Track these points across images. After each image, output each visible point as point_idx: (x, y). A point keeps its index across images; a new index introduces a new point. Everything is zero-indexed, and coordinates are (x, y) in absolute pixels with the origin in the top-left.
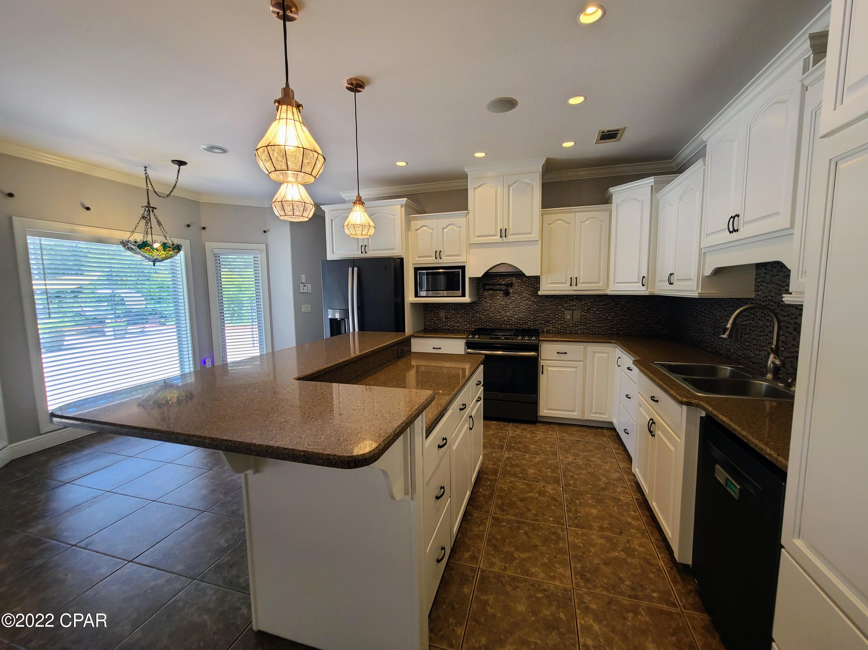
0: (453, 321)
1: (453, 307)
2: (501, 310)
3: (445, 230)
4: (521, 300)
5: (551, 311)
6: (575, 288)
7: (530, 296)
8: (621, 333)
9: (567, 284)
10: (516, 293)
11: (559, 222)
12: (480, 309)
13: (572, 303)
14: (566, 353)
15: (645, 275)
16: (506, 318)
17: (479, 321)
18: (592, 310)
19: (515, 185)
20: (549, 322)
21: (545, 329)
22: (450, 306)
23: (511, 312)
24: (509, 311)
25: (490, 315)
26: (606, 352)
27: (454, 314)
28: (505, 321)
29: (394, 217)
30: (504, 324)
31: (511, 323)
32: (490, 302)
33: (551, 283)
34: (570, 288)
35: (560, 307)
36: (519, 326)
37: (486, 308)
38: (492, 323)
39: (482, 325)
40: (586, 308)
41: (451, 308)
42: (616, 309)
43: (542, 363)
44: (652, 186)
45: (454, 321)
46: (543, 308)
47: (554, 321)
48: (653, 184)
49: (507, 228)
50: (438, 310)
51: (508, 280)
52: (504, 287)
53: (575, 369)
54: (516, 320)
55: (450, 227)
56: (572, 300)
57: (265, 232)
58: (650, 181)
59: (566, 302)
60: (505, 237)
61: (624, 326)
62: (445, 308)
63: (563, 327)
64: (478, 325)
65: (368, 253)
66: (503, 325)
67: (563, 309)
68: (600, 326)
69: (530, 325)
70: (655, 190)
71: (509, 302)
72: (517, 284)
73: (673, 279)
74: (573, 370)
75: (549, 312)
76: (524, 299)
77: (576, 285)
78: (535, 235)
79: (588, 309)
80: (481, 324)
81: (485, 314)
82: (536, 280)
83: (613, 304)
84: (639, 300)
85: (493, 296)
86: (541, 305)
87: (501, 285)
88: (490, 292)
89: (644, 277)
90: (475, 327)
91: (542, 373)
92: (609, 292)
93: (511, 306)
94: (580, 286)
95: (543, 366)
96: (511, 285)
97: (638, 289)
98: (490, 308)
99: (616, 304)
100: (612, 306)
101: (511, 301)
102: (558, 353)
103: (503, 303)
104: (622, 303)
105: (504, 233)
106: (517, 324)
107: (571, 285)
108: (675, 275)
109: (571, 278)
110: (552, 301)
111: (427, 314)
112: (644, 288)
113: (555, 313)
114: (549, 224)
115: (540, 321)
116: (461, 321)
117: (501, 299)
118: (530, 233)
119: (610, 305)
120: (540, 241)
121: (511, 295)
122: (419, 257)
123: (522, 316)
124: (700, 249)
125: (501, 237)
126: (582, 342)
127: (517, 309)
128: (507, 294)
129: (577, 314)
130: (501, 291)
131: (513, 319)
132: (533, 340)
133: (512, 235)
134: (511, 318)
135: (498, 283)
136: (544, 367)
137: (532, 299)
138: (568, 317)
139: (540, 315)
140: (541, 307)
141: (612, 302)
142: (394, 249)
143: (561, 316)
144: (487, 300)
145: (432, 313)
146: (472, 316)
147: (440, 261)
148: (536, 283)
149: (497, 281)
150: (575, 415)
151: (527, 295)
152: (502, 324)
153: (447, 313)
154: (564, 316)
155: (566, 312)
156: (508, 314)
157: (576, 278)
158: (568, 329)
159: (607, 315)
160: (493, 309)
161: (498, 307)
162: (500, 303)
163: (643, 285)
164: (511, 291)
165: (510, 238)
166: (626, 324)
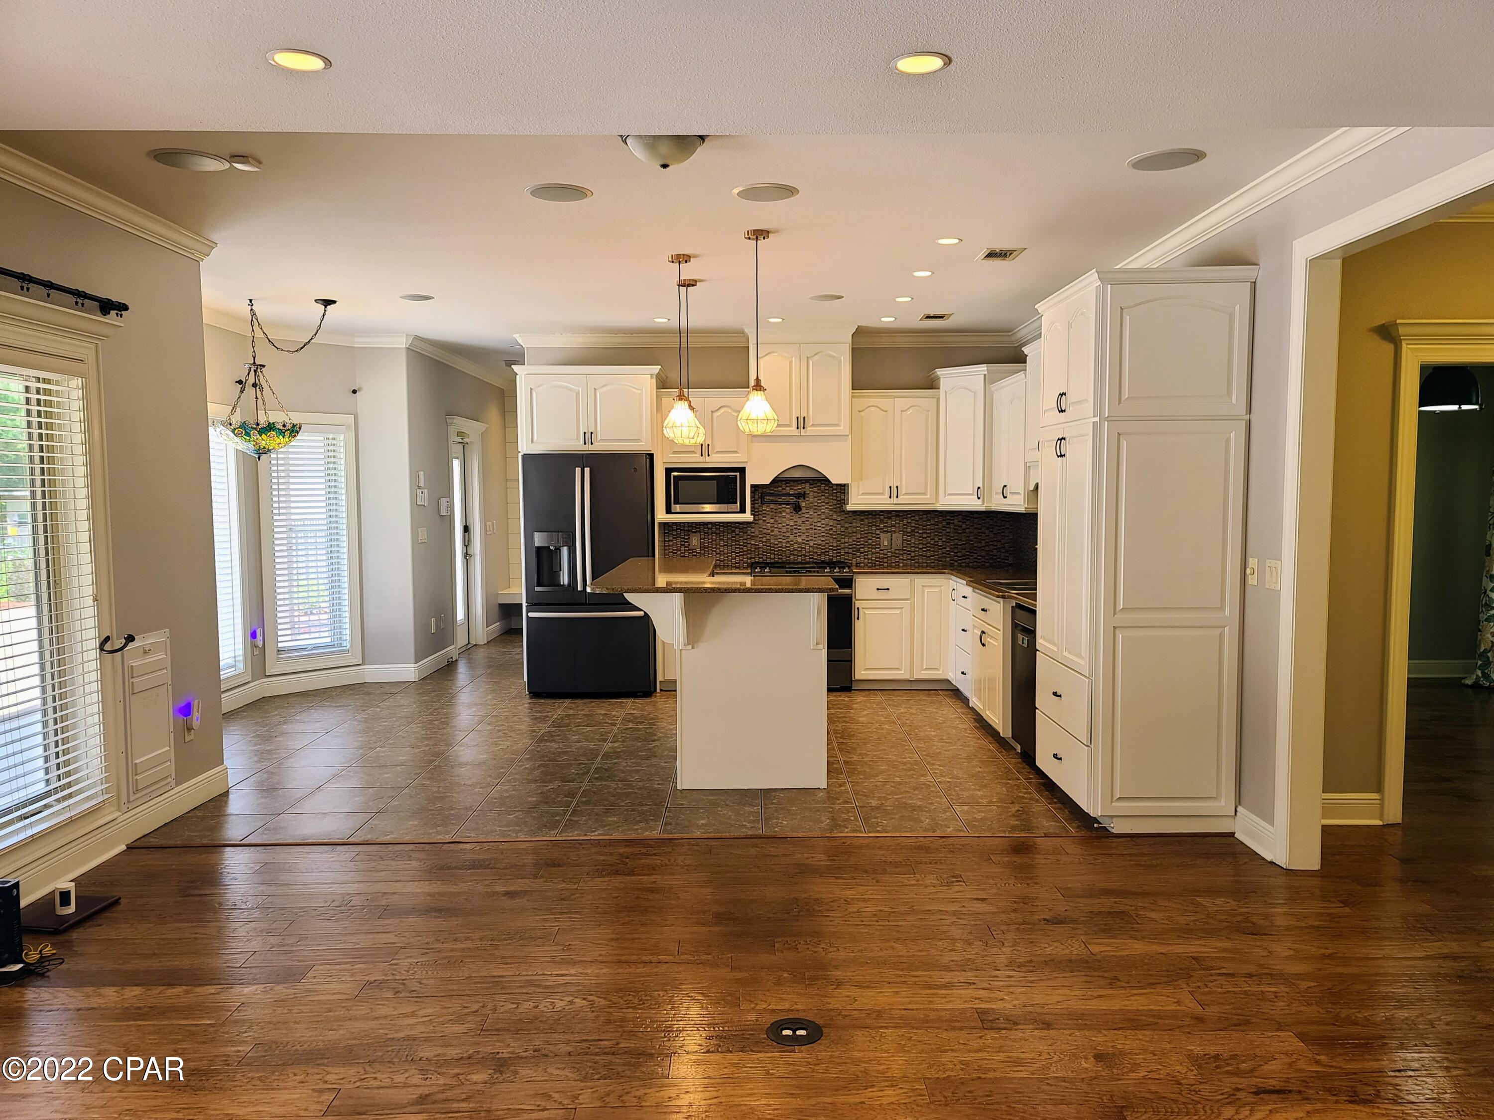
0: (713, 551)
1: (714, 530)
2: (788, 534)
3: (715, 415)
4: (818, 518)
5: (861, 534)
6: (895, 501)
7: (831, 513)
8: (956, 564)
9: (884, 495)
10: (811, 508)
11: (872, 409)
12: (757, 533)
13: (889, 522)
14: (888, 589)
15: (981, 486)
16: (796, 546)
17: (754, 551)
18: (917, 532)
19: (816, 357)
20: (858, 550)
21: (854, 560)
22: (708, 528)
23: (804, 537)
24: (800, 536)
25: (772, 541)
26: (938, 586)
27: (715, 540)
28: (794, 550)
29: (639, 392)
30: (794, 555)
31: (804, 553)
32: (772, 521)
33: (863, 494)
34: (889, 501)
35: (874, 528)
36: (815, 557)
37: (765, 531)
38: (775, 555)
39: (760, 558)
40: (909, 530)
41: (710, 531)
42: (948, 530)
43: (858, 604)
44: (985, 375)
45: (715, 551)
46: (850, 530)
47: (866, 549)
48: (986, 373)
49: (806, 416)
50: (689, 535)
51: (799, 488)
52: (793, 499)
53: (900, 610)
54: (811, 549)
55: (722, 410)
56: (889, 518)
57: (354, 392)
58: (983, 368)
59: (882, 521)
60: (804, 428)
61: (959, 554)
62: (700, 532)
63: (879, 558)
64: (754, 558)
65: (595, 444)
66: (792, 557)
67: (878, 532)
68: (928, 554)
69: (832, 555)
70: (988, 381)
71: (800, 522)
72: (811, 494)
73: (1007, 492)
74: (898, 611)
75: (859, 536)
76: (823, 517)
77: (897, 497)
78: (843, 428)
79: (913, 531)
80: (758, 555)
81: (764, 539)
82: (843, 489)
83: (944, 523)
84: (976, 518)
85: (777, 512)
86: (847, 525)
87: (789, 495)
88: (772, 506)
89: (979, 488)
90: (749, 561)
91: (858, 619)
92: (939, 507)
93: (803, 528)
94: (903, 499)
95: (858, 608)
96: (803, 495)
97: (972, 504)
98: (772, 531)
99: (948, 523)
100: (944, 527)
101: (804, 519)
102: (878, 589)
103: (792, 524)
104: (956, 522)
105: (802, 423)
106: (813, 555)
107: (890, 497)
108: (1008, 487)
109: (890, 487)
110: (862, 520)
111: (669, 540)
112: (980, 502)
113: (866, 537)
114: (860, 411)
115: (846, 550)
116: (726, 551)
117: (788, 516)
118: (838, 425)
119: (940, 525)
120: (850, 436)
121: (804, 511)
122: (674, 453)
123: (820, 542)
124: (1026, 463)
125: (798, 428)
126: (908, 573)
127: (813, 531)
128: (797, 508)
129: (898, 538)
130: (788, 504)
131: (807, 547)
132: (846, 572)
133: (812, 425)
134: (803, 546)
135: (784, 492)
136: (860, 609)
137: (835, 517)
138: (886, 543)
139: (846, 540)
140: (847, 528)
141: (944, 520)
142: (639, 440)
143: (876, 541)
144: (768, 519)
145: (679, 540)
146: (744, 543)
147: (708, 459)
148: (840, 492)
149: (783, 489)
150: (902, 674)
151: (827, 511)
152: (791, 554)
153: (704, 539)
154: (879, 542)
155: (882, 535)
156: (800, 540)
157: (897, 487)
158: (885, 560)
159: (936, 539)
160: (776, 532)
161: (784, 530)
162: (788, 522)
163: (979, 498)
164: (803, 504)
165: (810, 430)
166: (961, 552)
